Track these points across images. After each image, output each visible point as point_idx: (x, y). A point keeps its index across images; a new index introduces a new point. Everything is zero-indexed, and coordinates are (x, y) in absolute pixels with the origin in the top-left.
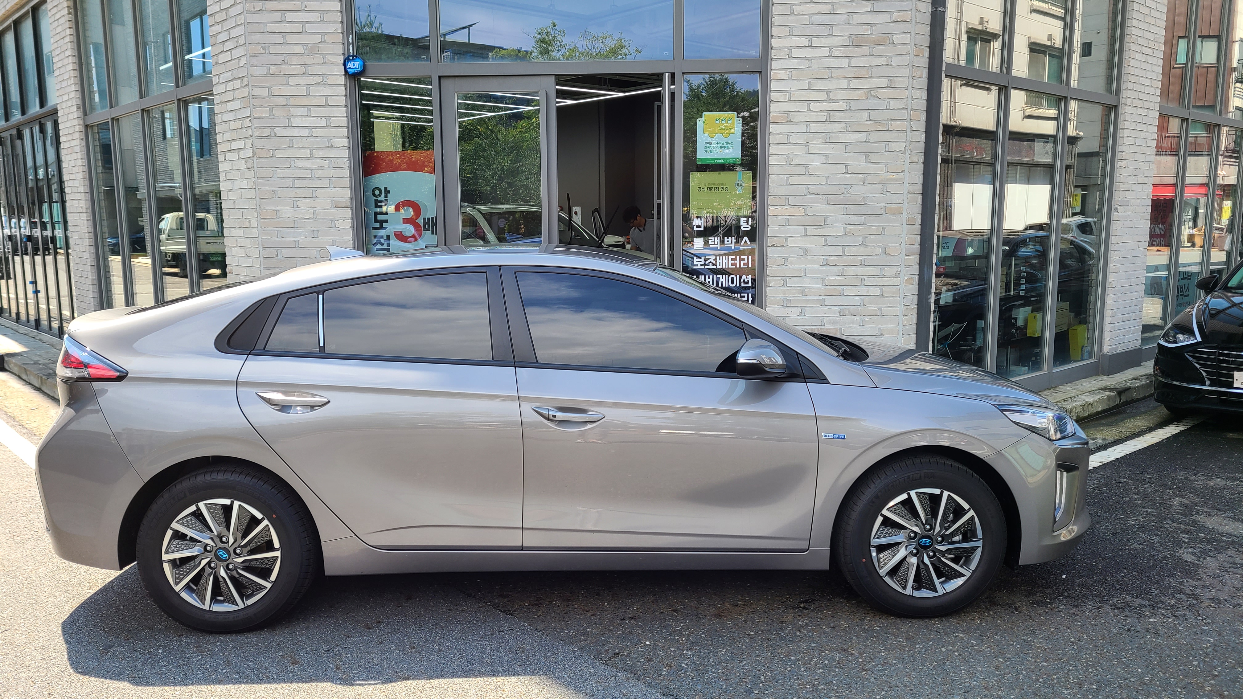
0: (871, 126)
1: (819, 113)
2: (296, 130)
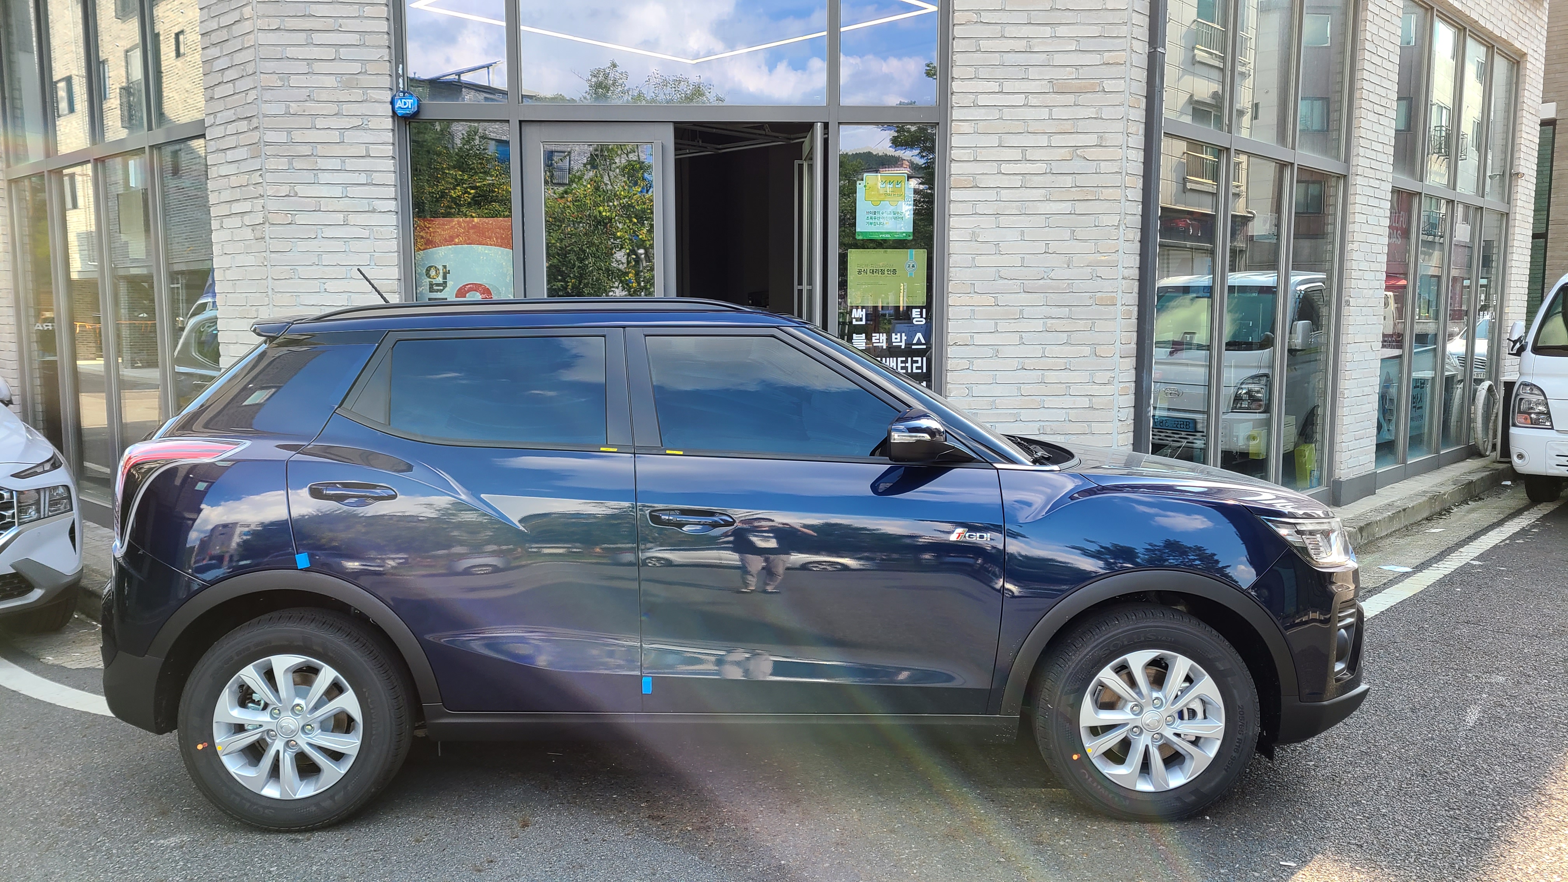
0: (1076, 194)
1: (1012, 177)
2: (325, 188)
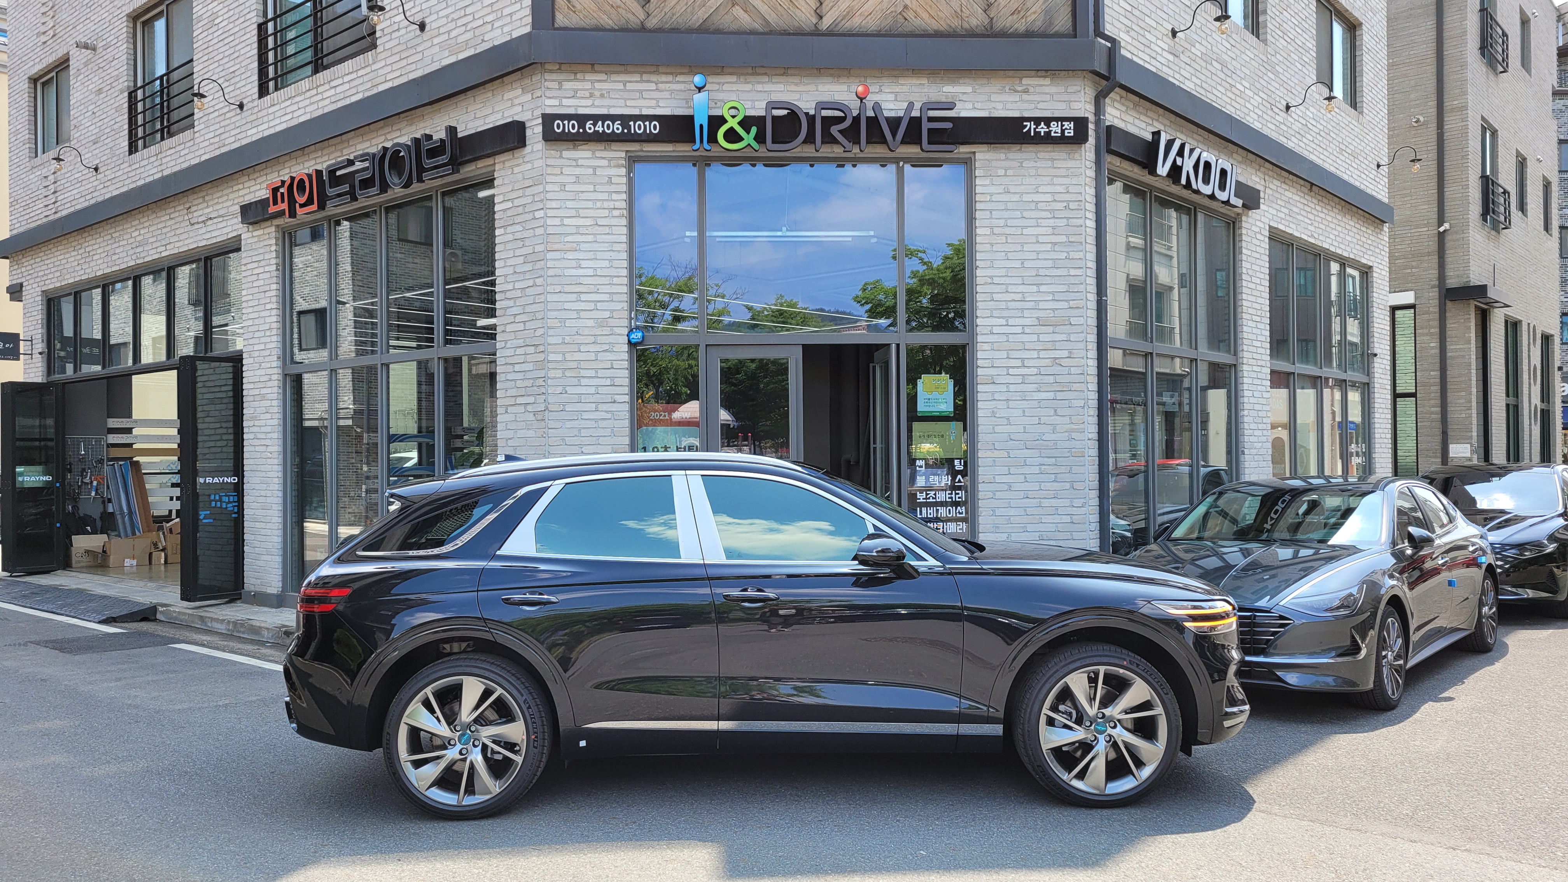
0: (1057, 387)
1: (1016, 377)
2: (585, 388)
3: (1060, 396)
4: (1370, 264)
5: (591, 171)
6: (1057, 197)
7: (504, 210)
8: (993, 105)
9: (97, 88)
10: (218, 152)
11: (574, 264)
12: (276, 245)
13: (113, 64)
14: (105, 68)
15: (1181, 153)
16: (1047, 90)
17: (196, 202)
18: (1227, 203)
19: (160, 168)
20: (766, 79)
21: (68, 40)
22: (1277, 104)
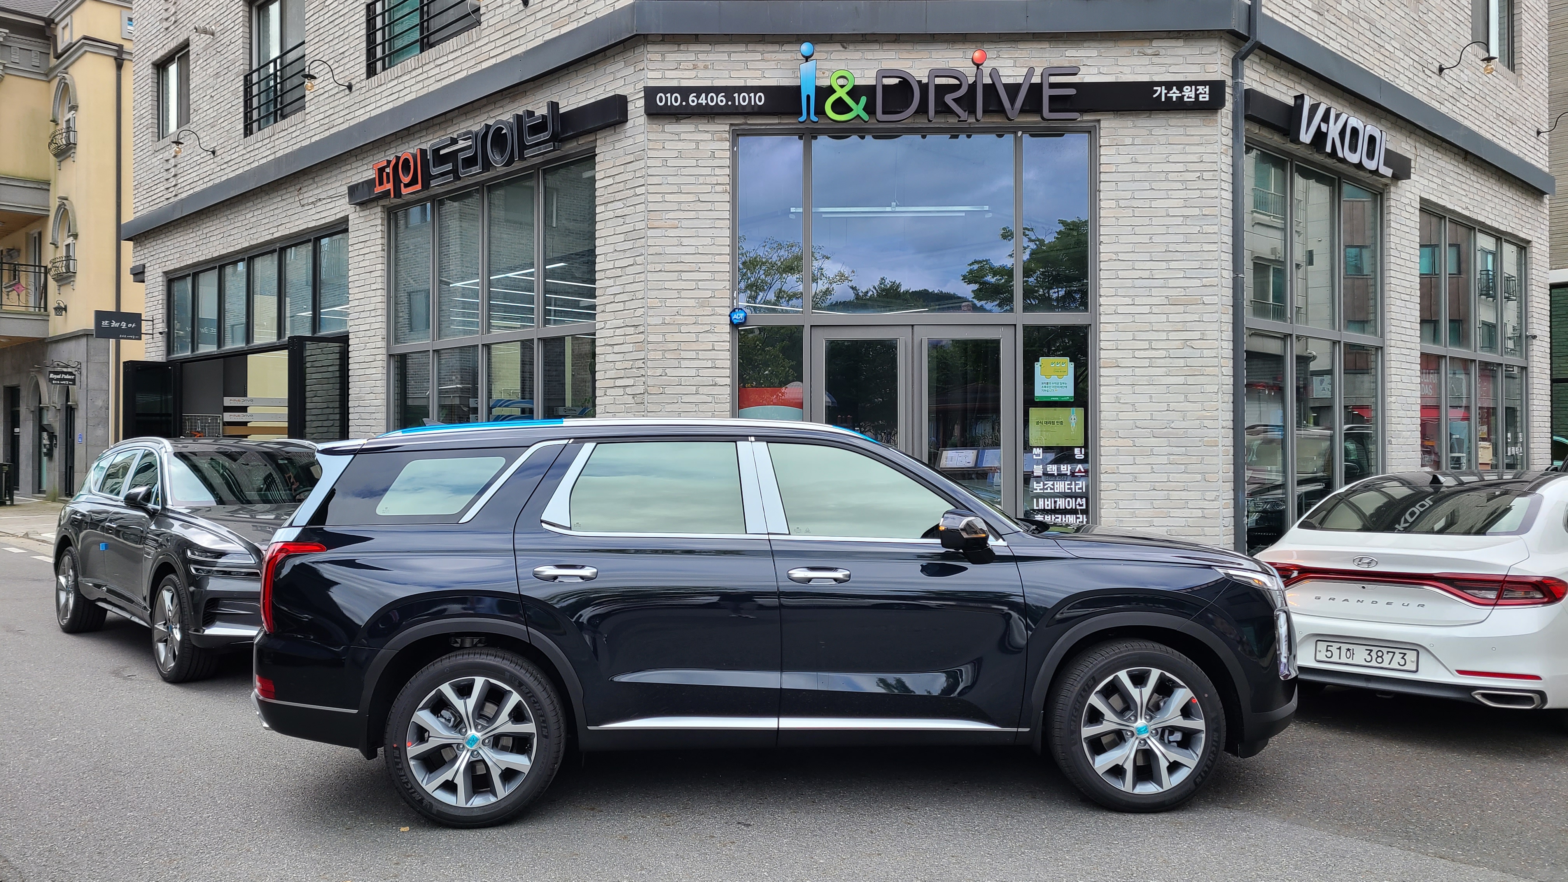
0: (1187, 371)
1: (1142, 360)
3: (1191, 380)
4: (1529, 238)
5: (693, 145)
6: (1191, 167)
7: (606, 187)
8: (1120, 69)
9: (215, 72)
10: (327, 134)
11: (675, 241)
12: (382, 225)
13: (230, 48)
14: (222, 53)
15: (1326, 119)
16: (1180, 51)
17: (306, 184)
18: (1376, 172)
19: (273, 150)
20: (876, 46)
21: (188, 25)
22: (1430, 66)
